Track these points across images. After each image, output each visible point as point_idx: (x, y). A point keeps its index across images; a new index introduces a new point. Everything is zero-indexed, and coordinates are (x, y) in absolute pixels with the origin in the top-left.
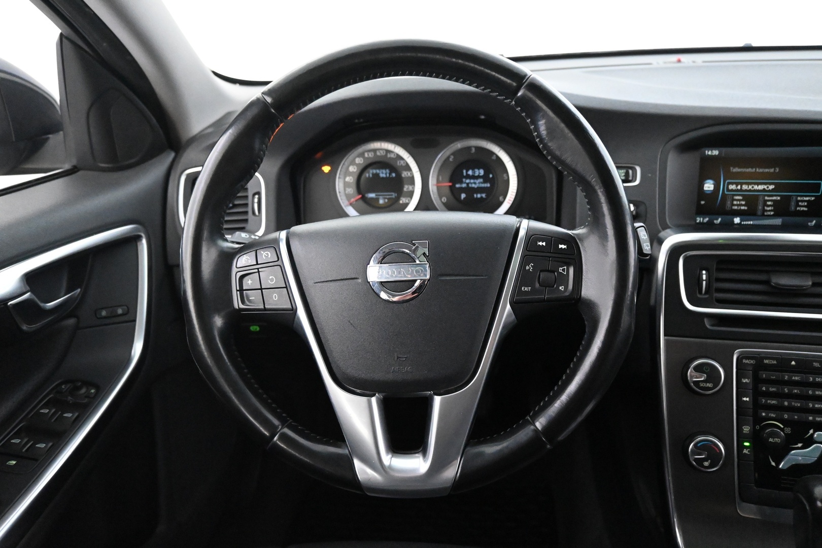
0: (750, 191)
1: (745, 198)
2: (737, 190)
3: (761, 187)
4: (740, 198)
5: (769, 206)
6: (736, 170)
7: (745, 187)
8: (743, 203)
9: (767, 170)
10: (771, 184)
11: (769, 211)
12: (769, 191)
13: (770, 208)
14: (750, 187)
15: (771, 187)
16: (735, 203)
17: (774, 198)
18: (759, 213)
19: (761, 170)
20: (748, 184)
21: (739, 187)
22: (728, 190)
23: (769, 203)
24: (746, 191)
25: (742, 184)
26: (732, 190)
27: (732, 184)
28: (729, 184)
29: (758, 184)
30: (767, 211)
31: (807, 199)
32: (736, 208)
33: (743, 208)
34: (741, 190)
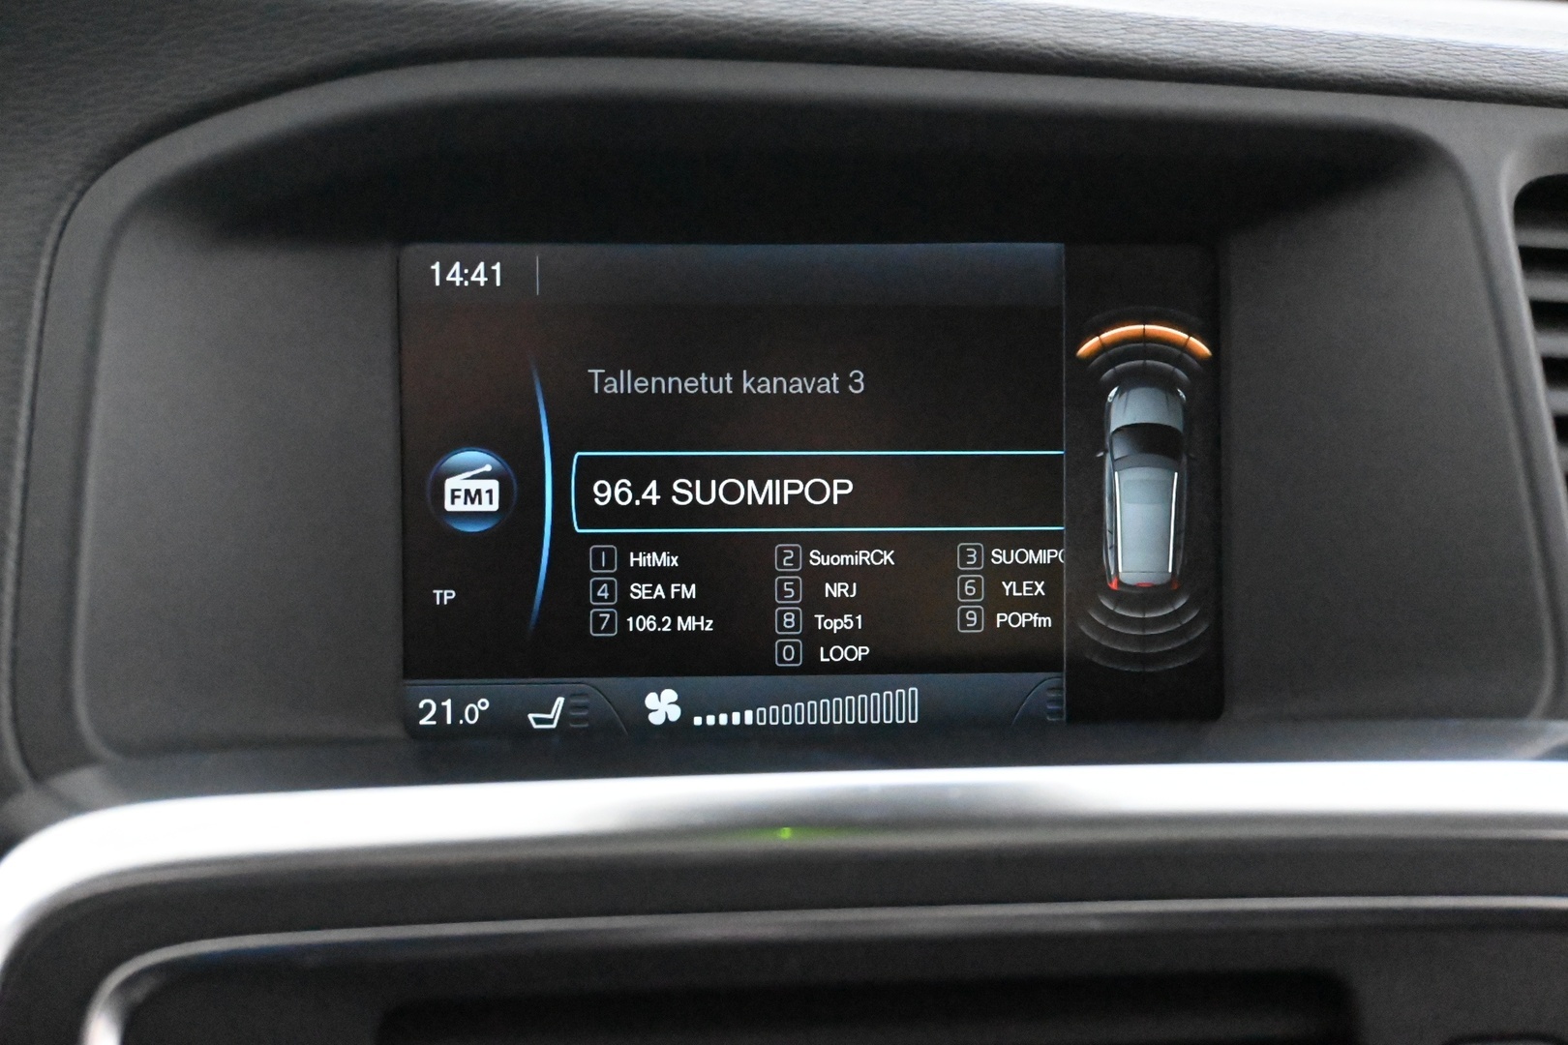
0: (718, 514)
1: (695, 559)
2: (642, 514)
3: (776, 492)
4: (667, 560)
5: (836, 608)
6: (623, 383)
7: (686, 492)
8: (689, 592)
9: (799, 385)
10: (831, 469)
11: (844, 638)
12: (827, 515)
13: (846, 622)
14: (718, 491)
15: (837, 490)
16: (639, 591)
17: (862, 558)
18: (788, 653)
19: (768, 386)
20: (704, 471)
21: (652, 493)
22: (592, 514)
23: (836, 590)
24: (694, 514)
25: (666, 473)
26: (614, 514)
27: (612, 471)
28: (591, 470)
29: (760, 472)
30: (829, 639)
31: (1044, 556)
32: (648, 623)
33: (688, 624)
34: (666, 512)
